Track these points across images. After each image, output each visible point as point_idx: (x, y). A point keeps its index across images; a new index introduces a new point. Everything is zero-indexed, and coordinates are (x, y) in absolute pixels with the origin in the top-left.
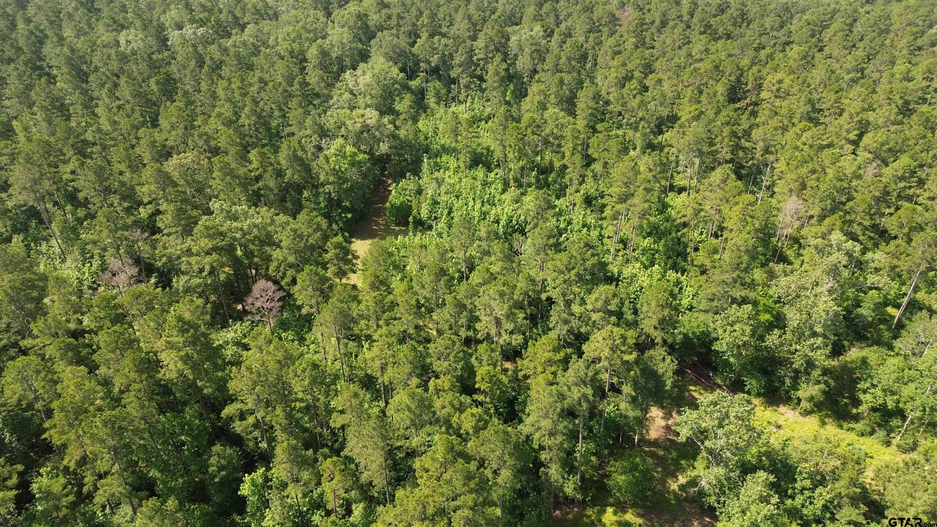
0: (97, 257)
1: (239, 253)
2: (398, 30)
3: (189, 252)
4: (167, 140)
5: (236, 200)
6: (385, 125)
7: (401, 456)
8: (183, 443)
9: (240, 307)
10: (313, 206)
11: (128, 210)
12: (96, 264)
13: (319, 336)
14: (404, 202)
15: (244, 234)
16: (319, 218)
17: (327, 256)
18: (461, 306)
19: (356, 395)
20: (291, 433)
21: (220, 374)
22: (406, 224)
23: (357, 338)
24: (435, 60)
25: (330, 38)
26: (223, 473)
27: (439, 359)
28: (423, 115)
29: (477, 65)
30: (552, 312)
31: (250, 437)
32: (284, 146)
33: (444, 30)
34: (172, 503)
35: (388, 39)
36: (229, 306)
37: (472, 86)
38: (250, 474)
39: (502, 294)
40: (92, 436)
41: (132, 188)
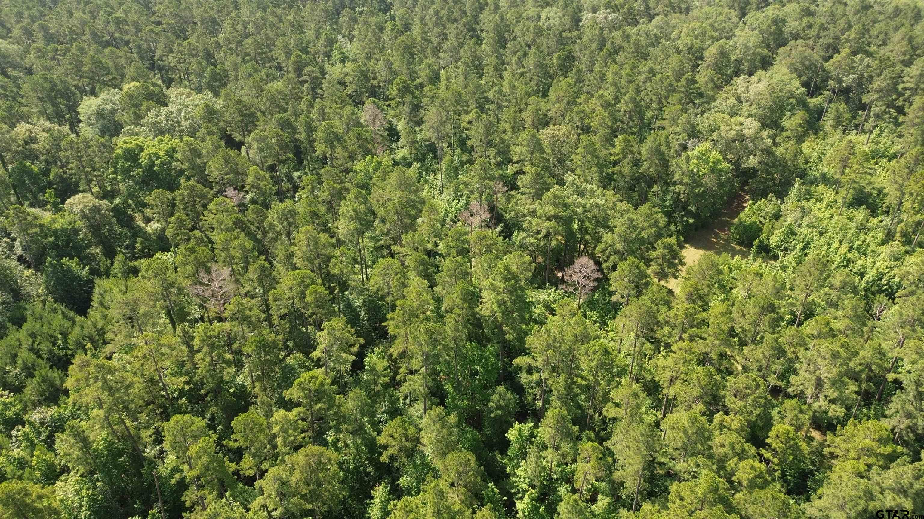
0: (464, 197)
1: (575, 226)
2: (815, 42)
3: (533, 213)
4: (549, 110)
5: (589, 178)
6: (762, 139)
7: (660, 472)
8: (477, 373)
9: (560, 275)
10: (658, 201)
11: (499, 165)
12: (463, 202)
13: (621, 325)
14: (755, 223)
15: (585, 211)
16: (659, 215)
17: (654, 254)
18: (780, 352)
19: (636, 395)
20: (565, 403)
21: (524, 326)
22: (749, 245)
23: (656, 342)
24: (848, 80)
25: (735, 39)
26: (498, 412)
27: (735, 396)
28: (812, 137)
29: (900, 94)
30: (894, 398)
31: (531, 391)
32: (650, 138)
33: (873, 48)
34: (453, 418)
35: (800, 49)
36: (551, 271)
37: (886, 117)
38: (520, 423)
39: (835, 356)
40: (415, 338)
41: (508, 147)
